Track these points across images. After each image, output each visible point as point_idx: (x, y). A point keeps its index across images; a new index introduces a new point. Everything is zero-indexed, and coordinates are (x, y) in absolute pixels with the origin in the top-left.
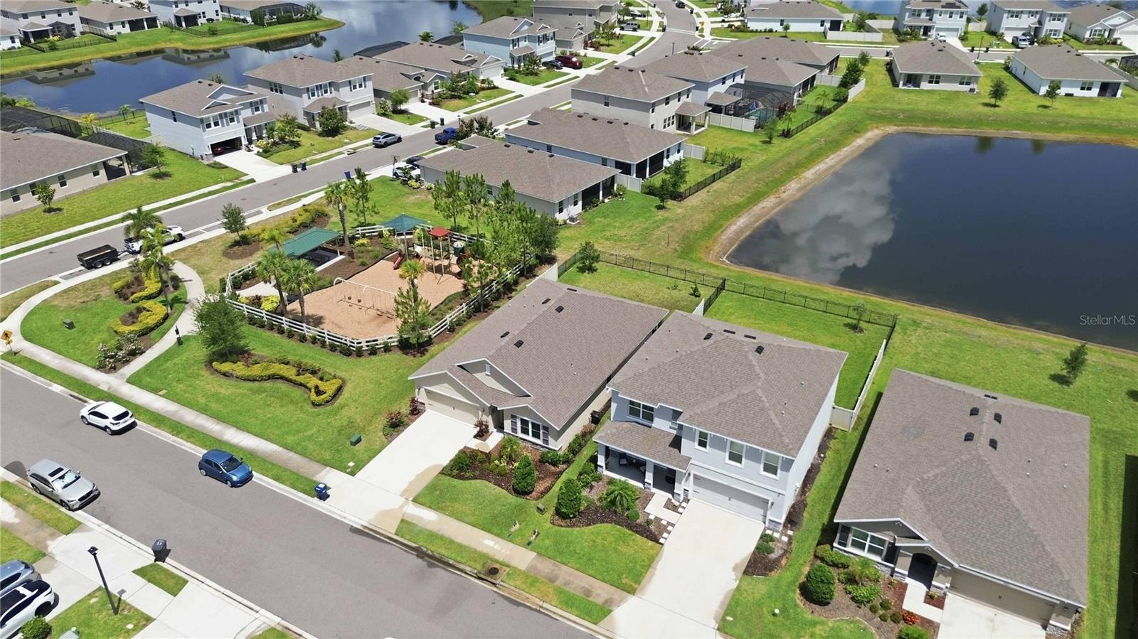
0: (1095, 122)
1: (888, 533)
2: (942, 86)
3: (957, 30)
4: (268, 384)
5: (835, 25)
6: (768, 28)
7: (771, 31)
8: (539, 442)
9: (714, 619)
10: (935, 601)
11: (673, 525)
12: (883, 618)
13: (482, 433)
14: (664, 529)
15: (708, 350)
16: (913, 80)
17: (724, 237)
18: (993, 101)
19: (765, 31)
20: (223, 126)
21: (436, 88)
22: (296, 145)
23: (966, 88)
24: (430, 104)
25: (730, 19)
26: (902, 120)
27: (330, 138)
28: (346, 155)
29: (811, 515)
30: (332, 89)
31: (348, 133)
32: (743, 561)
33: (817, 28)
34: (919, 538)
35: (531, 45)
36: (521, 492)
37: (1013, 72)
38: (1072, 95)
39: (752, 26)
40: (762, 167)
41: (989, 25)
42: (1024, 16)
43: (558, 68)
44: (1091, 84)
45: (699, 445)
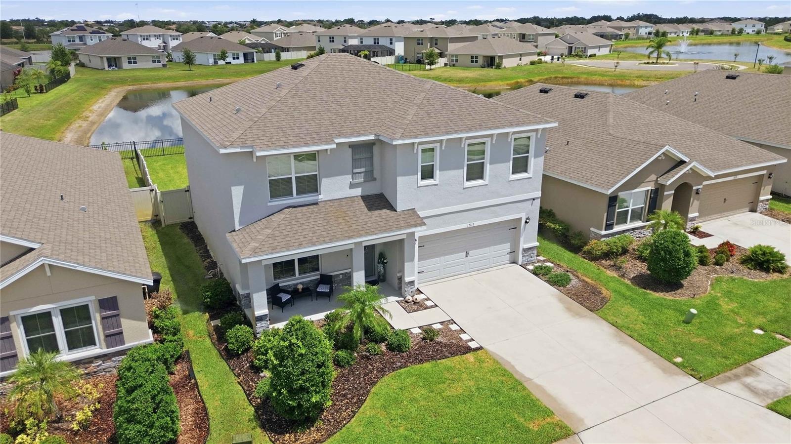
1: (650, 178)
2: (139, 65)
8: (96, 350)
9: (677, 375)
11: (452, 322)
12: (719, 264)
16: (114, 62)
26: (132, 82)
34: (682, 162)
38: (230, 63)
42: (153, 39)
44: (238, 54)
45: (423, 178)
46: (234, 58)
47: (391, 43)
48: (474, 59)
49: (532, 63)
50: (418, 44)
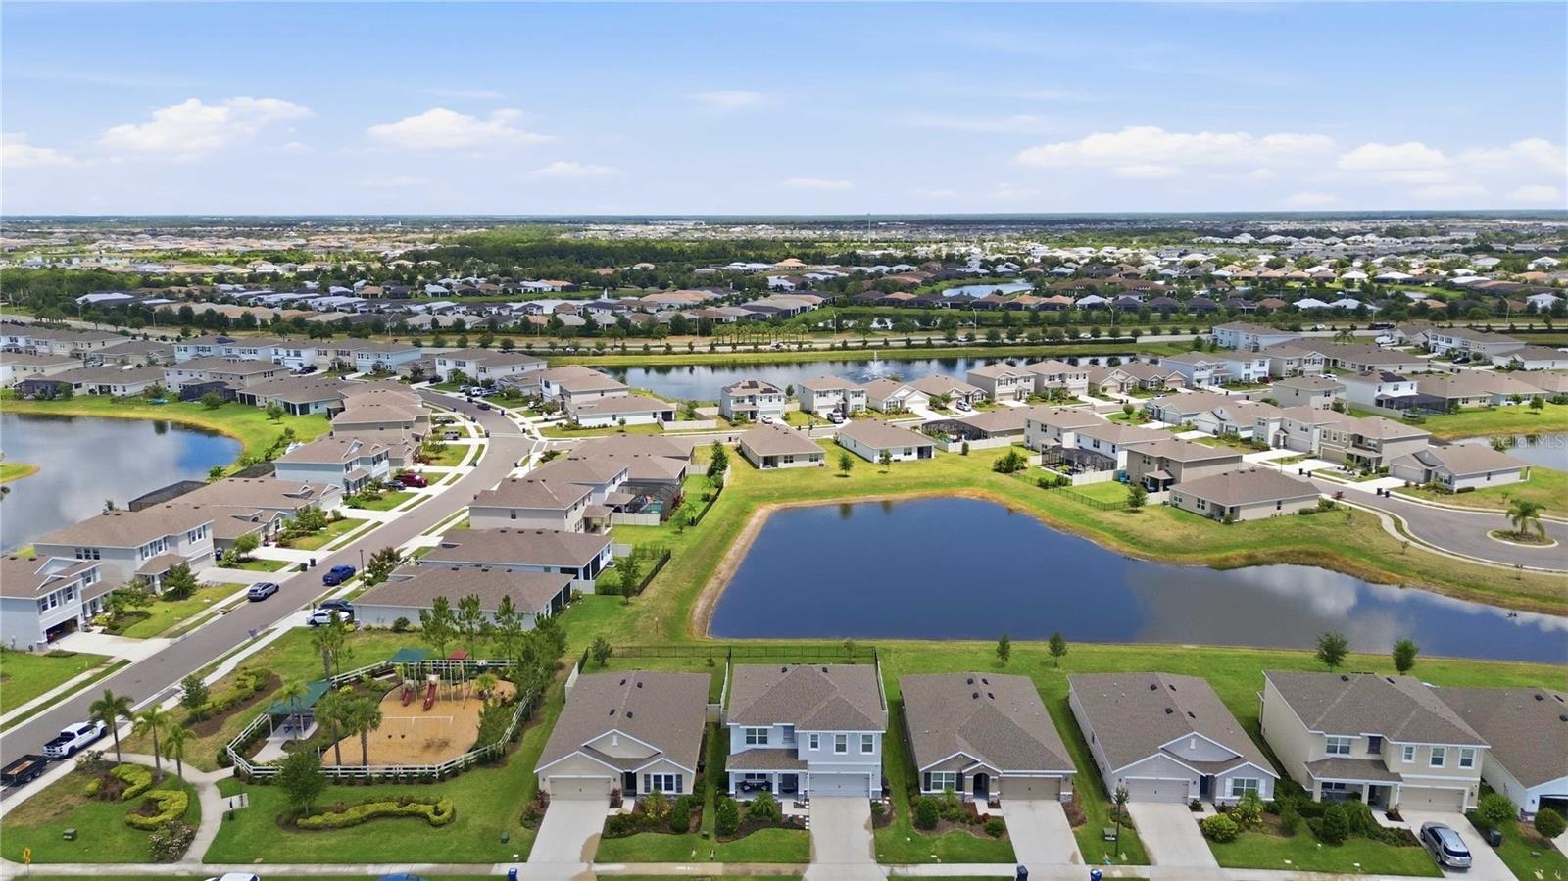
0: (927, 480)
1: (954, 766)
2: (796, 464)
3: (778, 412)
4: (369, 825)
5: (667, 416)
6: (601, 424)
7: (605, 426)
8: (673, 792)
9: (872, 858)
10: (993, 805)
11: (808, 817)
12: (972, 824)
13: (615, 803)
14: (803, 821)
15: (790, 678)
16: (770, 461)
17: (695, 619)
18: (843, 472)
19: (599, 427)
20: (60, 605)
21: (278, 527)
22: (146, 616)
23: (816, 464)
24: (277, 546)
25: (554, 417)
26: (778, 498)
27: (182, 601)
28: (221, 616)
29: (894, 784)
30: (167, 544)
31: (200, 593)
32: (868, 821)
33: (649, 419)
34: (976, 762)
35: (365, 467)
36: (680, 829)
37: (844, 445)
38: (899, 460)
39: (584, 423)
40: (690, 554)
41: (802, 405)
42: (831, 395)
43: (400, 488)
44: (911, 449)
45: (812, 746)
46: (905, 454)
47: (1114, 451)
48: (1201, 503)
49: (1303, 512)
50: (1144, 461)
